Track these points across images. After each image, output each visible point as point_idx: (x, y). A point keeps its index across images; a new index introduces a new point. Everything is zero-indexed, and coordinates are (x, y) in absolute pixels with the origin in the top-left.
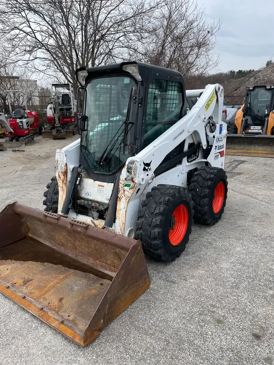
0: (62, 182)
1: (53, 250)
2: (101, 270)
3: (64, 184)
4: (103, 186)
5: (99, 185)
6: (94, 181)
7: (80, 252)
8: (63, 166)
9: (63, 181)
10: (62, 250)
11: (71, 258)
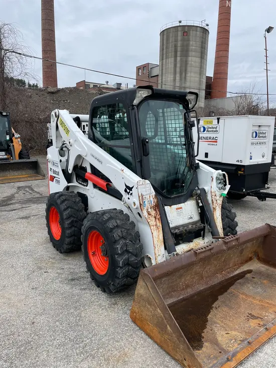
0: (154, 219)
1: (183, 300)
2: (232, 275)
3: (157, 221)
4: (181, 208)
5: (177, 209)
6: (170, 206)
7: (206, 278)
8: (152, 199)
9: (155, 217)
10: (190, 292)
11: (205, 290)
